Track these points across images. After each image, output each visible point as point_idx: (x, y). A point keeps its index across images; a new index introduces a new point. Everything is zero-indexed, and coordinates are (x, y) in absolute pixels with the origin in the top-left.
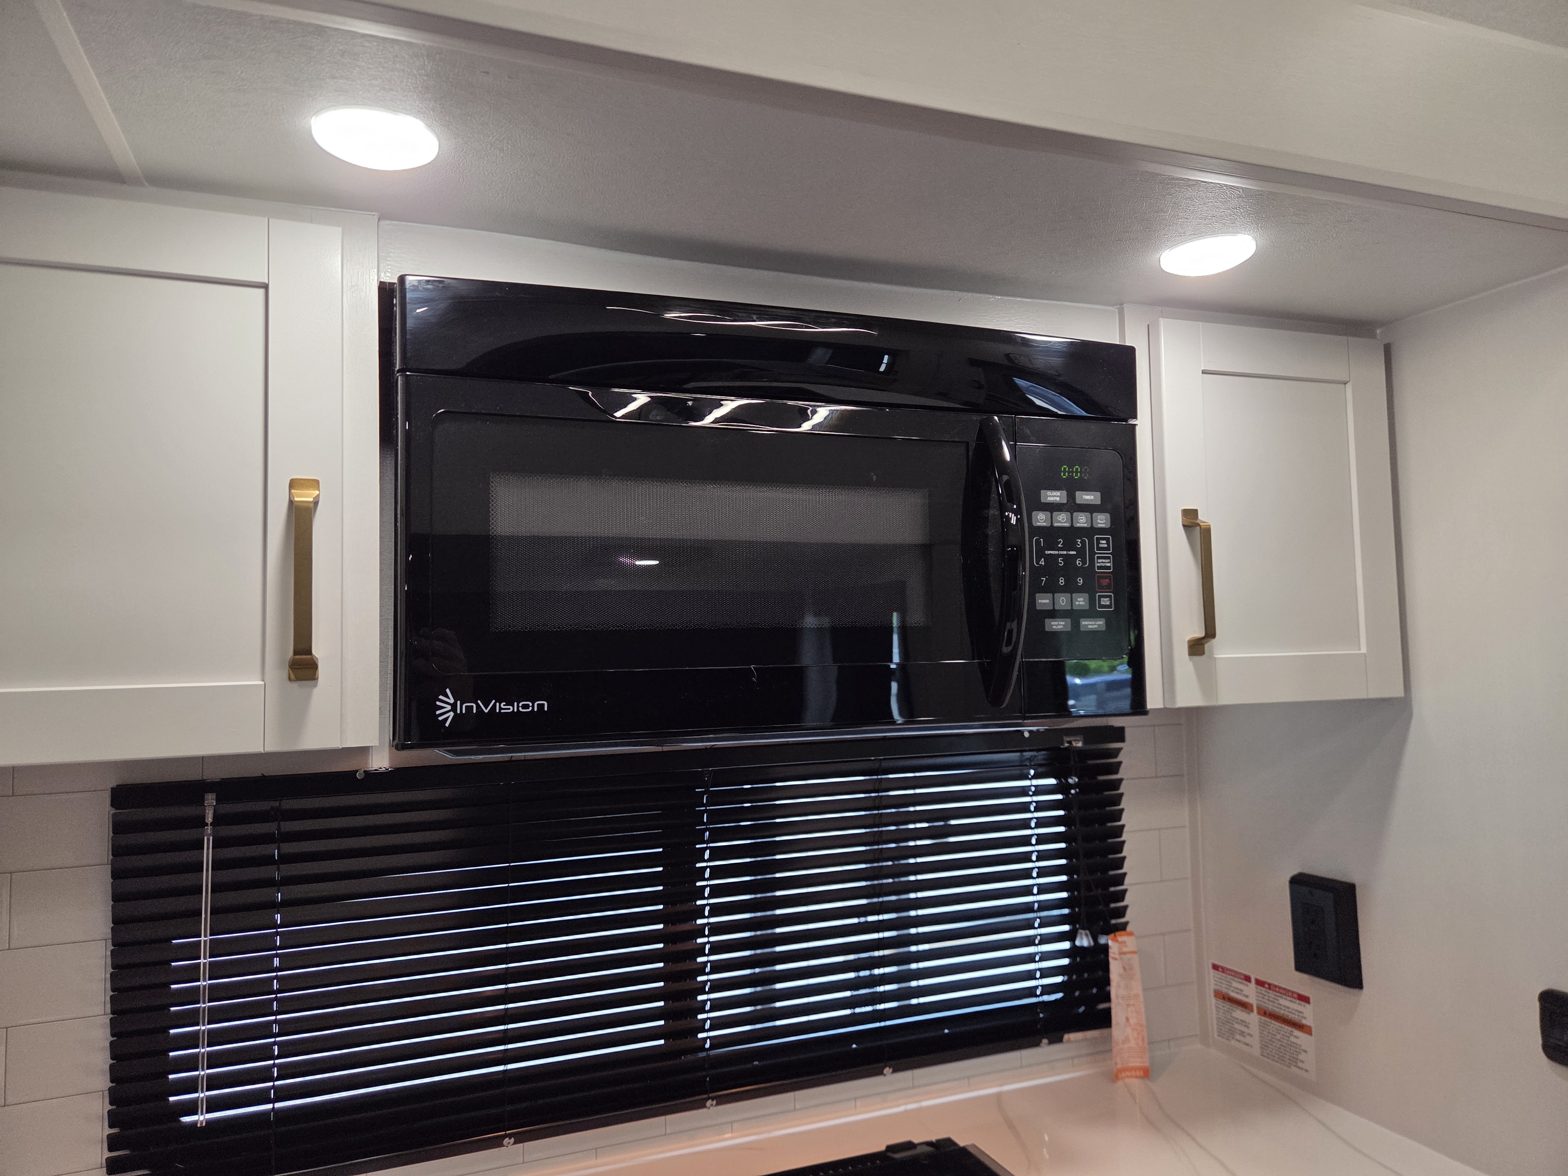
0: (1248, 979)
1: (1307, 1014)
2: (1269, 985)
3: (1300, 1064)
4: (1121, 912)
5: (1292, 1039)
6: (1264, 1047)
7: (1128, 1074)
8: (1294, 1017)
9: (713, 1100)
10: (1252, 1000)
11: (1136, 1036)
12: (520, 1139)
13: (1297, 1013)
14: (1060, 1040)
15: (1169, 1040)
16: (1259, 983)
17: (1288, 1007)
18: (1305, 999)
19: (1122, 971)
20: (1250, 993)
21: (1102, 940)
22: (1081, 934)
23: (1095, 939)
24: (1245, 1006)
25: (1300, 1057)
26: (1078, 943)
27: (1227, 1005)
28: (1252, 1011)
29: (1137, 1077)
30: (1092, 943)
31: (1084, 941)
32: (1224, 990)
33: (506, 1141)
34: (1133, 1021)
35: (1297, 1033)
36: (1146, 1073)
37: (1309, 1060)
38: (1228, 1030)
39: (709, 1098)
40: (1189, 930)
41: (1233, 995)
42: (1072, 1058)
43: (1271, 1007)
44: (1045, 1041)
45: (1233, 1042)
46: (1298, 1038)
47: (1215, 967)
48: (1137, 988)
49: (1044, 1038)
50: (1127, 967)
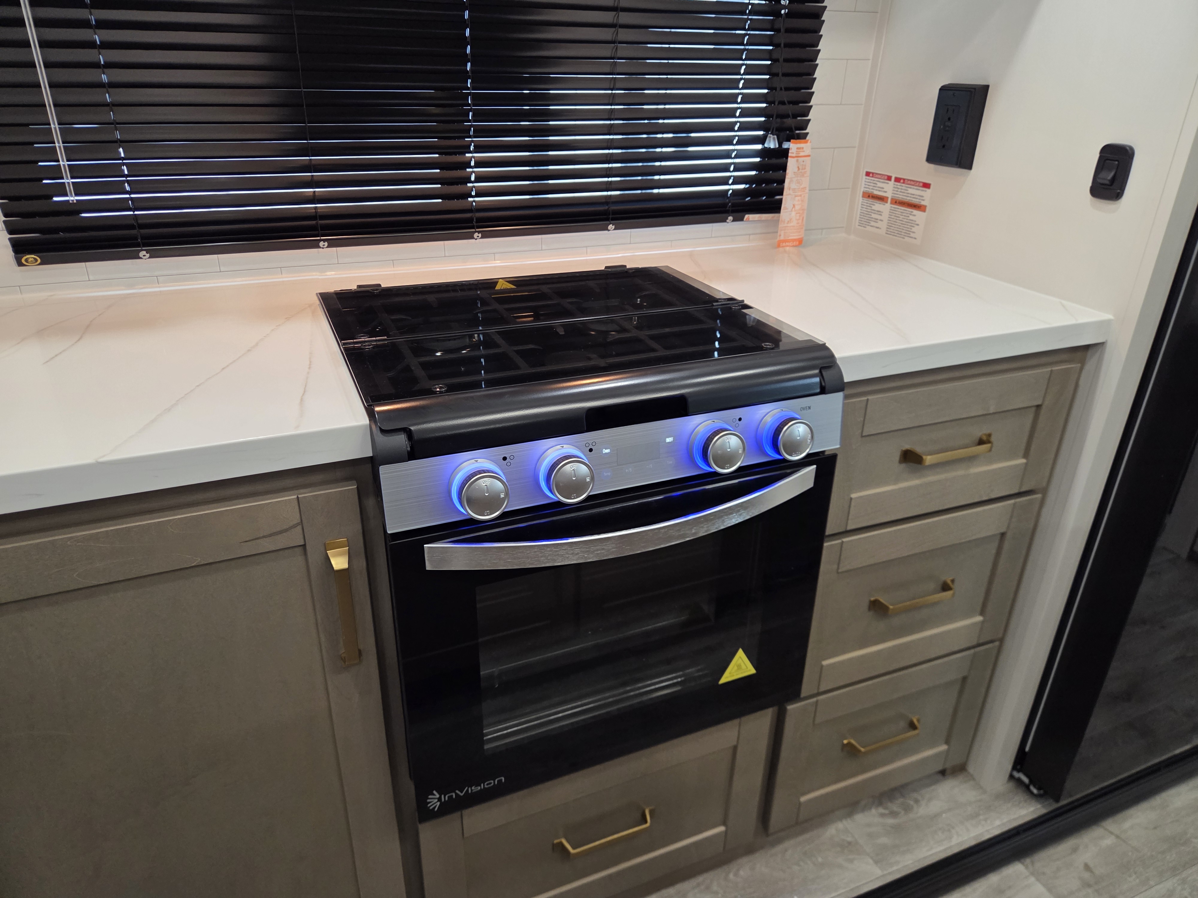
0: (889, 178)
1: (926, 197)
2: (904, 180)
3: (912, 235)
4: (804, 125)
5: (911, 217)
6: (889, 227)
7: (787, 244)
8: (915, 201)
9: (479, 233)
10: (889, 195)
11: (798, 218)
12: (332, 244)
13: (919, 197)
14: (741, 219)
15: (822, 229)
16: (897, 180)
17: (913, 194)
18: (927, 186)
19: (796, 170)
20: (889, 189)
21: (785, 145)
22: (770, 137)
23: (780, 144)
24: (882, 199)
25: (914, 229)
26: (766, 145)
27: (870, 201)
28: (887, 202)
29: (793, 246)
30: (777, 146)
31: (772, 143)
32: (870, 191)
33: (321, 244)
34: (797, 207)
35: (915, 212)
36: (800, 242)
37: (918, 231)
38: (866, 220)
39: (476, 232)
40: (854, 147)
41: (876, 193)
42: (750, 235)
43: (901, 197)
44: (730, 218)
45: (869, 228)
46: (914, 215)
47: (868, 174)
48: (806, 182)
49: (729, 216)
50: (800, 167)
